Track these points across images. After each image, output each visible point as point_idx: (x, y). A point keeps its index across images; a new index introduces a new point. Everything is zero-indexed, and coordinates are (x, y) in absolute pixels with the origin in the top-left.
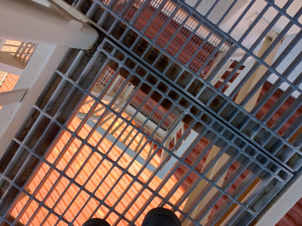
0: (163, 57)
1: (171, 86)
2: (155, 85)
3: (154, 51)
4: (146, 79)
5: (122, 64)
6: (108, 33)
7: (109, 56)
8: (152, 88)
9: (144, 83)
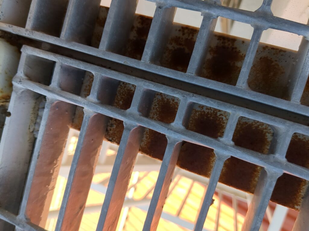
0: (217, 41)
1: (288, 123)
2: (221, 139)
3: (184, 34)
4: (182, 128)
5: (90, 104)
6: (27, 30)
7: (50, 96)
8: (216, 150)
9: (184, 143)
